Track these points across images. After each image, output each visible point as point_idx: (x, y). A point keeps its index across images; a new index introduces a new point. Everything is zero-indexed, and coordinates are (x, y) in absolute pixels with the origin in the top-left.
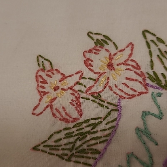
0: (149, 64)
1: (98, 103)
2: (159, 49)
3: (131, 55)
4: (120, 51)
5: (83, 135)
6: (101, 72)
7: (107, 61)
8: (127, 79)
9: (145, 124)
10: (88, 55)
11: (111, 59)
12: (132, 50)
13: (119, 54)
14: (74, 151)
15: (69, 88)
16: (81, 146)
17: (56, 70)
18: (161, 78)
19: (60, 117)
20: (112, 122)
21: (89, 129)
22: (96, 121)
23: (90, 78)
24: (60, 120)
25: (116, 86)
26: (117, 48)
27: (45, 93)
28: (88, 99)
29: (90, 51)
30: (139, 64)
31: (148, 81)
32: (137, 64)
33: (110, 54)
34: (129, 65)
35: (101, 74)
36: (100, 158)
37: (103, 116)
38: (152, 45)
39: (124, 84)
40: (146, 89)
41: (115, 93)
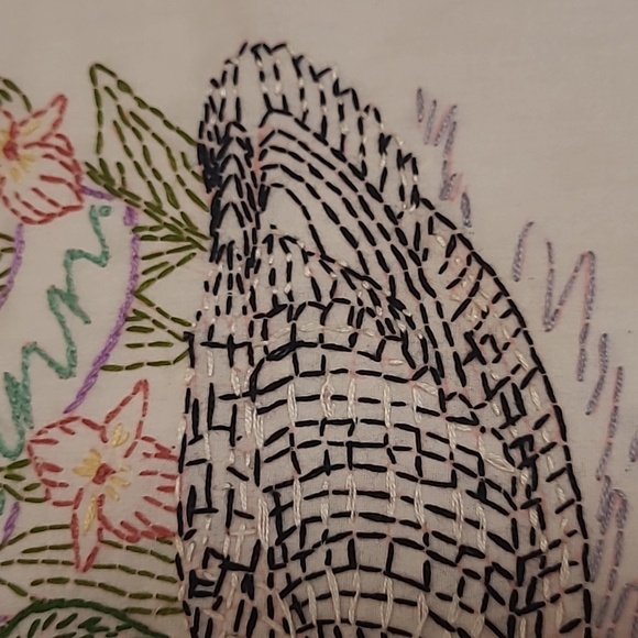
0: (94, 141)
2: (119, 107)
3: (56, 124)
4: (37, 115)
7: (4, 139)
8: (44, 178)
9: (69, 280)
11: (13, 133)
12: (62, 110)
13: (33, 122)
18: (114, 173)
20: (1, 275)
25: (17, 196)
26: (28, 105)
30: (73, 144)
31: (87, 182)
32: (69, 145)
33: (14, 124)
34: (49, 146)
38: (105, 96)
39: (35, 190)
40: (80, 199)
41: (14, 211)
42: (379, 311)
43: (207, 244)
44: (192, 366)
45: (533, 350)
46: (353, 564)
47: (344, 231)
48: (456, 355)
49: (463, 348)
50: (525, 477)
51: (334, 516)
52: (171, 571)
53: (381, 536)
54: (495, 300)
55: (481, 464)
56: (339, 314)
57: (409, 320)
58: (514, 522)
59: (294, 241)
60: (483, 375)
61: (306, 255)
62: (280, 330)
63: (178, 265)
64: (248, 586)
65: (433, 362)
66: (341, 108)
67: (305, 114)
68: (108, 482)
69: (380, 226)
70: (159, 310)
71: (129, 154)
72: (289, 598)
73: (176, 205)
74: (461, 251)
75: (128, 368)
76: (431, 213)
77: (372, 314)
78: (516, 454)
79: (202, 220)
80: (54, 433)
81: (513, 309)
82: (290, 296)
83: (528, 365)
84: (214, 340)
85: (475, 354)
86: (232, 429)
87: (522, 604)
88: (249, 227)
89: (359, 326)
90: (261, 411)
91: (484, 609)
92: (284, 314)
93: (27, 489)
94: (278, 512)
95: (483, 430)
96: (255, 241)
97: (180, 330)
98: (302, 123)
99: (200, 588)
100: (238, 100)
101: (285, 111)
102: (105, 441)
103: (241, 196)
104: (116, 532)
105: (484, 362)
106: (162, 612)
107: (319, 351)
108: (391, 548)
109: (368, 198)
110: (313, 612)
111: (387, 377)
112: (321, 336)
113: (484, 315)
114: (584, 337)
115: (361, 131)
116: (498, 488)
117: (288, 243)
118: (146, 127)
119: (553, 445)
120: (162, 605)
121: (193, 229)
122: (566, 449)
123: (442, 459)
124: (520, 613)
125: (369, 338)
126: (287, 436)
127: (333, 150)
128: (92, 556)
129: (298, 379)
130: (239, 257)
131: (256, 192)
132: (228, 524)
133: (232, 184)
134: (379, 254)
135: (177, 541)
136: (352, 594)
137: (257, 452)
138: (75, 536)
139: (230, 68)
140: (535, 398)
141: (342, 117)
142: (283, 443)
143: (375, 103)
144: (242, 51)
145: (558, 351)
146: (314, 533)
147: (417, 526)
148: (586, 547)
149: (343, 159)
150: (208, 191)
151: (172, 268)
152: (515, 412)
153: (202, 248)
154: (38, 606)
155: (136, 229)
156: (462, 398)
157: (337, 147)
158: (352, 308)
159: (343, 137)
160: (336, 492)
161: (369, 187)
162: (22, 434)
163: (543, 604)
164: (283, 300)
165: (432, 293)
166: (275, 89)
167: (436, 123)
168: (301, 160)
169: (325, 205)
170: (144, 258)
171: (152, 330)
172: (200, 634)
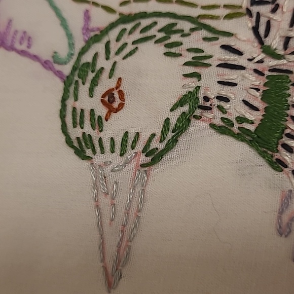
120: (228, 11)
154: (125, 19)
172: (262, 30)
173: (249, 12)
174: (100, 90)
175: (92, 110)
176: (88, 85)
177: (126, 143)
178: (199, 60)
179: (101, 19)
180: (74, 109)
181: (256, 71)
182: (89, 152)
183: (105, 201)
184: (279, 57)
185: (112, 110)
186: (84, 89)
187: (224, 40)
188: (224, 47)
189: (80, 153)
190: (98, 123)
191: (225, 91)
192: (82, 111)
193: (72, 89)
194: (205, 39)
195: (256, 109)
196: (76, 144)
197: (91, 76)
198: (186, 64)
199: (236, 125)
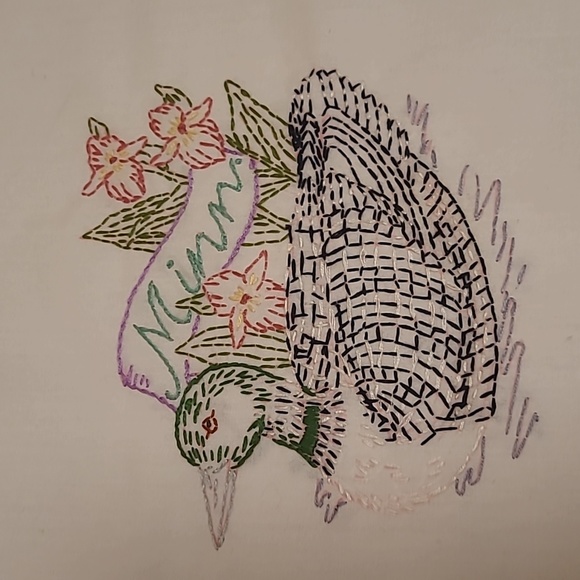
0: (230, 123)
1: (166, 177)
2: (243, 105)
3: (207, 114)
4: (195, 109)
5: (146, 216)
6: (170, 136)
7: (178, 122)
8: (202, 144)
9: (220, 199)
10: (155, 116)
11: (183, 119)
12: (210, 106)
13: (193, 112)
14: (134, 236)
15: (130, 159)
16: (142, 229)
17: (114, 137)
18: (242, 141)
19: (118, 196)
20: (181, 197)
21: (153, 208)
22: (162, 198)
23: (156, 146)
24: (118, 199)
25: (188, 154)
26: (191, 105)
27: (99, 167)
28: (153, 172)
29: (157, 110)
30: (218, 125)
31: (227, 146)
32: (215, 125)
33: (182, 114)
34: (204, 126)
35: (169, 140)
36: (164, 241)
37: (171, 192)
38: (234, 98)
39: (198, 151)
40: (224, 155)
41: (187, 162)
42: (389, 211)
43: (297, 179)
44: (291, 242)
45: (469, 230)
46: (379, 339)
47: (370, 170)
48: (430, 234)
49: (433, 230)
50: (465, 293)
51: (369, 315)
52: (284, 346)
53: (393, 324)
54: (450, 205)
55: (443, 287)
56: (368, 213)
57: (405, 216)
58: (460, 315)
59: (343, 176)
60: (444, 243)
61: (350, 184)
62: (337, 223)
63: (281, 189)
64: (325, 352)
65: (418, 237)
66: (366, 105)
67: (347, 108)
68: (249, 302)
69: (389, 168)
70: (271, 214)
71: (251, 131)
72: (346, 356)
73: (278, 159)
74: (432, 180)
75: (256, 244)
76: (416, 161)
77: (386, 213)
78: (460, 282)
79: (293, 166)
80: (217, 279)
81: (459, 210)
82: (342, 205)
83: (467, 237)
84: (302, 228)
85: (440, 233)
86: (313, 274)
87: (464, 354)
88: (319, 169)
89: (379, 220)
90: (329, 264)
91: (445, 357)
92: (339, 214)
93: (203, 308)
94: (339, 315)
95: (444, 270)
96: (322, 176)
97: (284, 224)
98: (345, 114)
99: (300, 354)
100: (310, 101)
101: (336, 107)
102: (245, 282)
103: (313, 152)
104: (254, 328)
105: (444, 236)
106: (280, 367)
107: (358, 233)
108: (398, 330)
109: (382, 153)
110: (360, 362)
111: (394, 246)
112: (359, 226)
113: (444, 213)
114: (495, 223)
115: (378, 118)
116: (452, 299)
117: (340, 178)
118: (260, 116)
119: (479, 277)
120: (280, 363)
121: (288, 170)
122: (486, 279)
123: (423, 285)
124: (463, 358)
125: (385, 226)
126: (343, 276)
127: (362, 128)
128: (242, 340)
129: (347, 247)
130: (314, 186)
131: (322, 151)
132: (313, 322)
133: (309, 146)
134: (388, 182)
135: (287, 331)
136: (379, 353)
137: (327, 285)
138: (231, 331)
139: (305, 84)
140: (470, 255)
141: (367, 110)
142: (340, 280)
143: (385, 103)
144: (311, 75)
145: (482, 230)
146: (358, 324)
147: (411, 319)
148: (496, 325)
149: (368, 133)
150: (296, 150)
151: (278, 192)
152: (460, 261)
153: (294, 181)
154: (214, 367)
155: (257, 171)
156: (433, 254)
157: (365, 126)
158: (375, 211)
159: (368, 121)
160: (369, 304)
161: (383, 148)
162: (199, 280)
163: (474, 354)
164: (338, 207)
165: (417, 203)
166: (330, 95)
167: (418, 113)
168: (346, 133)
169: (359, 158)
170: (262, 186)
171: (267, 224)
172: (301, 376)
173: (293, 364)
174: (201, 418)
175: (197, 432)
176: (192, 414)
177: (221, 453)
178: (264, 397)
179: (197, 367)
180: (185, 432)
181: (299, 403)
182: (197, 461)
183: (210, 493)
184: (313, 395)
185: (210, 432)
186: (190, 418)
187: (279, 383)
188: (278, 388)
189: (191, 462)
190: (202, 441)
191: (281, 417)
192: (190, 433)
193: (182, 417)
194: (267, 382)
195: (300, 429)
196: (188, 456)
197: (194, 408)
198: (256, 399)
199: (289, 439)
